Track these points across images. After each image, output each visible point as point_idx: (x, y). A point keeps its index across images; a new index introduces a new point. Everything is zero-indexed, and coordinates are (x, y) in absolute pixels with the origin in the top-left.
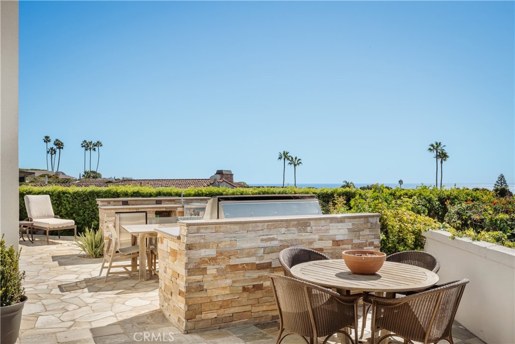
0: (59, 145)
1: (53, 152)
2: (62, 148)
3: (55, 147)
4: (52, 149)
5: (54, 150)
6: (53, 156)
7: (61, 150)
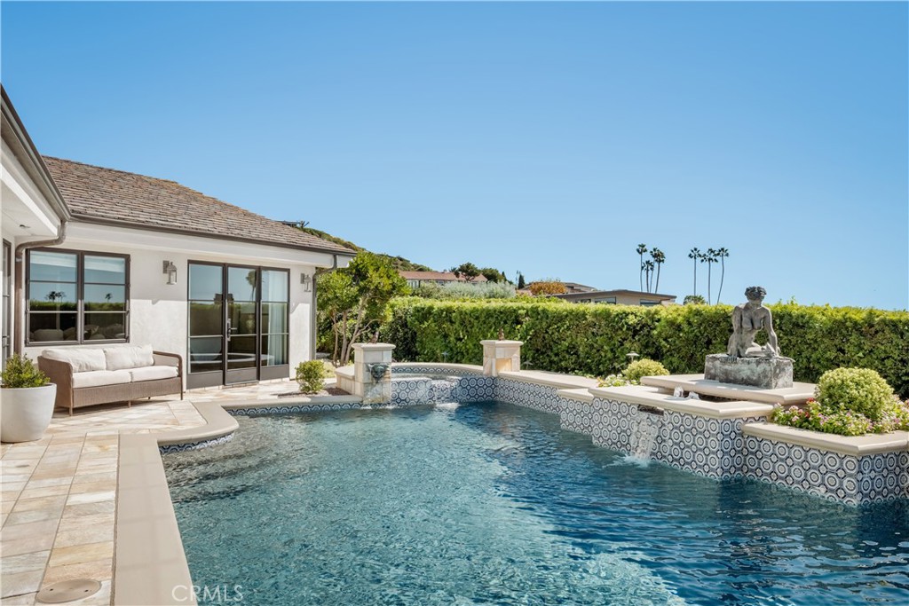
0: (658, 257)
1: (650, 267)
2: (663, 261)
3: (652, 260)
4: (648, 262)
5: (650, 264)
6: (650, 272)
7: (661, 263)
